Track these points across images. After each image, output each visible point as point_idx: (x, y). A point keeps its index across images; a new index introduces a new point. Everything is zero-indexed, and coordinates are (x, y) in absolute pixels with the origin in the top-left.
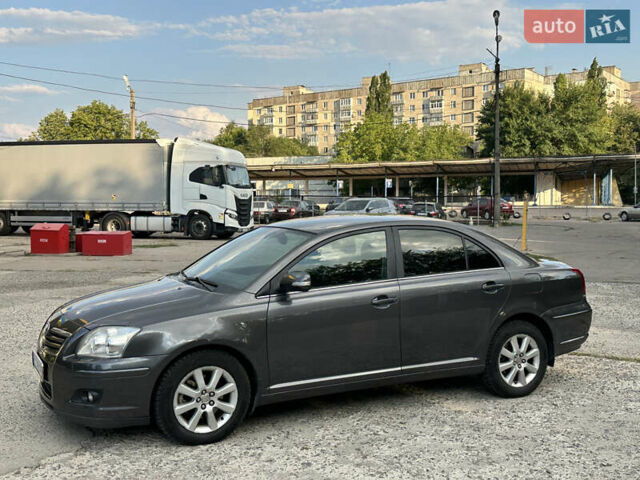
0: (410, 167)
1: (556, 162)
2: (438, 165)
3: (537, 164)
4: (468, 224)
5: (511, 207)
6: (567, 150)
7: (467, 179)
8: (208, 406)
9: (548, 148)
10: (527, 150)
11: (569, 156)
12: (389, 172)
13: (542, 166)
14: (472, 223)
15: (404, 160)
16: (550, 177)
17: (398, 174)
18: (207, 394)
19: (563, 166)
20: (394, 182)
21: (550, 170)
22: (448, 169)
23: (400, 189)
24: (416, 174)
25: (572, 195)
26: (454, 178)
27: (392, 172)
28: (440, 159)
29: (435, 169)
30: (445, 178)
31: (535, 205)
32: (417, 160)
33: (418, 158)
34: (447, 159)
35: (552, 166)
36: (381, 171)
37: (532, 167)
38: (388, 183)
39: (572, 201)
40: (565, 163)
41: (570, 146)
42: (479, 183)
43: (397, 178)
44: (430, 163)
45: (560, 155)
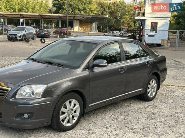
0: (30, 15)
1: (80, 17)
2: (40, 15)
3: (74, 17)
4: (57, 37)
5: (70, 32)
6: (83, 13)
7: (50, 21)
8: (70, 115)
9: (77, 12)
10: (71, 12)
11: (84, 15)
12: (21, 16)
13: (76, 18)
14: (58, 37)
15: (27, 12)
16: (78, 22)
17: (25, 18)
18: (70, 110)
19: (82, 18)
20: (23, 21)
21: (78, 19)
22: (44, 17)
23: (26, 23)
24: (31, 18)
25: (83, 28)
26: (45, 20)
27: (23, 17)
28: (41, 13)
29: (39, 16)
30: (42, 20)
31: (73, 31)
32: (32, 13)
33: (33, 12)
34: (43, 13)
35: (79, 18)
36: (18, 16)
37: (72, 18)
38: (22, 21)
39: (82, 30)
40: (83, 17)
41: (84, 12)
42: (54, 22)
43: (24, 19)
44: (38, 14)
45: (81, 15)
